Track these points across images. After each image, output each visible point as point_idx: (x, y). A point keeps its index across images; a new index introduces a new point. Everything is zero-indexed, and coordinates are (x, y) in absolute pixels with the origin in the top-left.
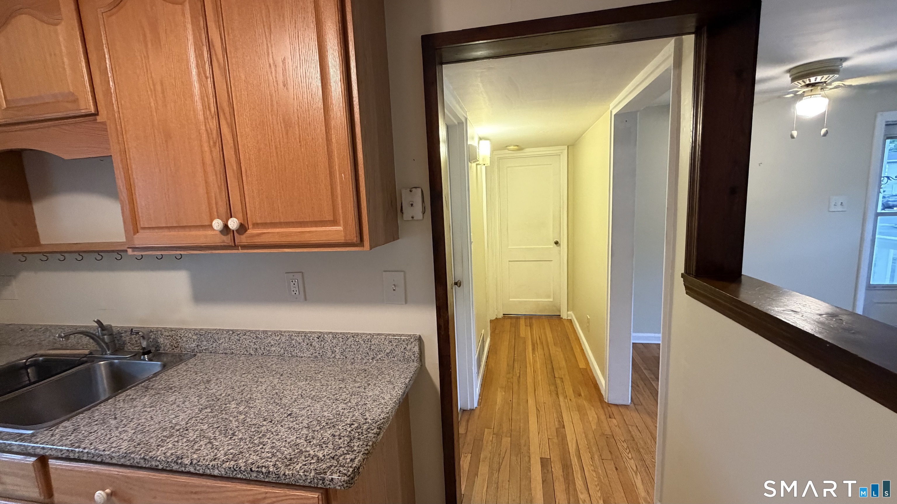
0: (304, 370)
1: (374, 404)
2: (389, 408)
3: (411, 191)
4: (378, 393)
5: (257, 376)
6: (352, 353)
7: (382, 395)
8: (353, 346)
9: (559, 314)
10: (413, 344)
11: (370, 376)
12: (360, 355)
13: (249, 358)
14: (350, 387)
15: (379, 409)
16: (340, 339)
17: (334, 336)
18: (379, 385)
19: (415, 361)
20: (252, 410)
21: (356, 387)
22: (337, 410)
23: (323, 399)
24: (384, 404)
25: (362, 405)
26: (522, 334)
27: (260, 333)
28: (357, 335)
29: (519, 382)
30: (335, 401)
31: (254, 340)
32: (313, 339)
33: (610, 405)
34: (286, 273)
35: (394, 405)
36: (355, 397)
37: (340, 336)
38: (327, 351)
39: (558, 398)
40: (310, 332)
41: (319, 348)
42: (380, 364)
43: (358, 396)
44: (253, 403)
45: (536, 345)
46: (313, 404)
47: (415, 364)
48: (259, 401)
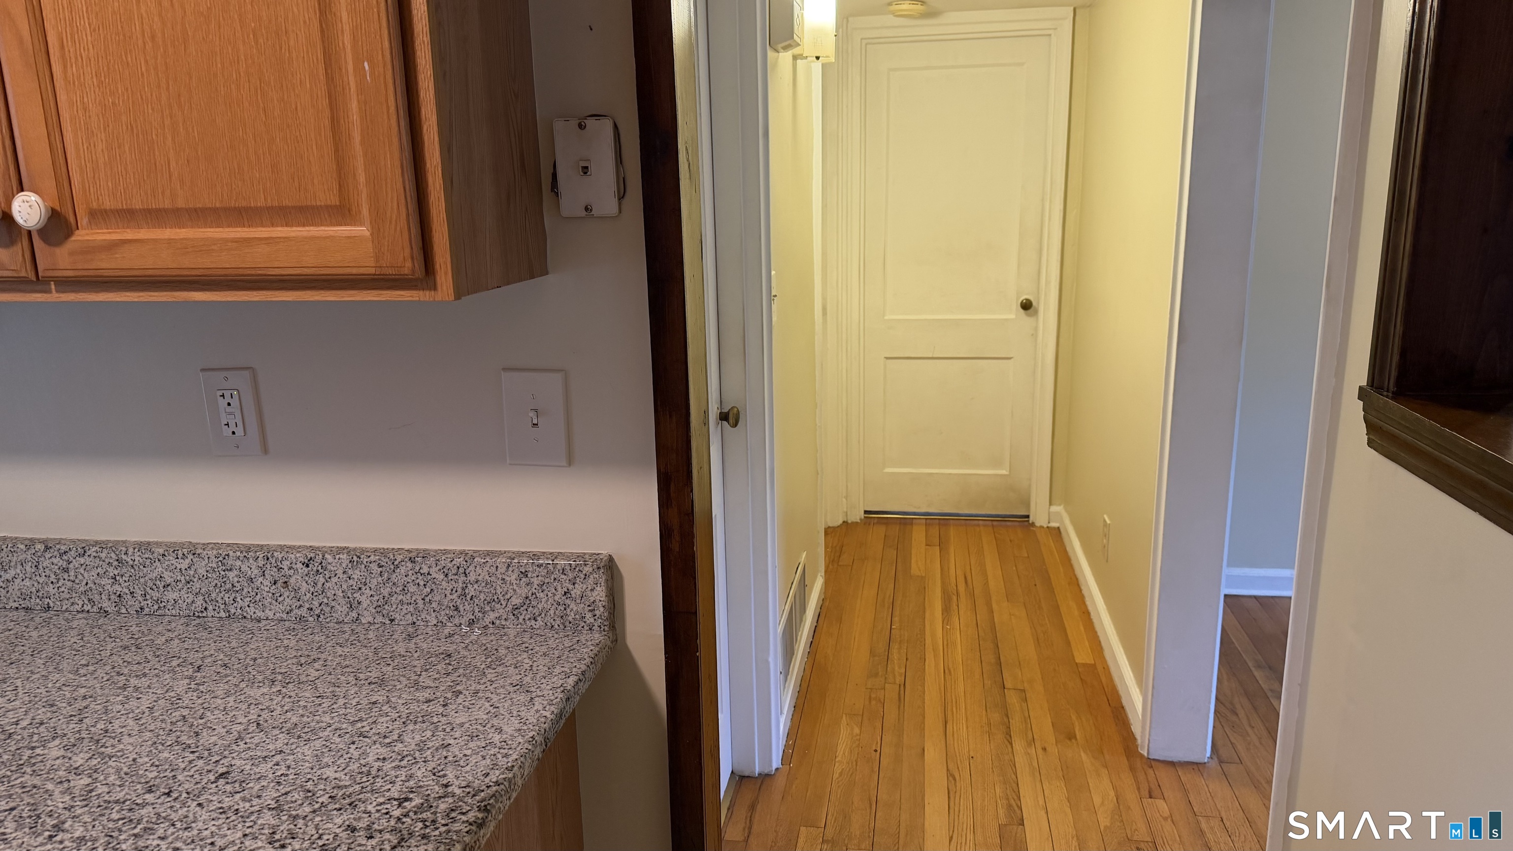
0: (265, 655)
1: (471, 745)
2: (515, 757)
3: (581, 127)
4: (485, 717)
5: (126, 671)
6: (411, 608)
7: (495, 722)
8: (412, 588)
9: (1023, 513)
10: (591, 580)
11: (461, 671)
12: (434, 615)
13: (100, 622)
14: (400, 701)
15: (484, 758)
16: (374, 567)
17: (355, 558)
18: (488, 695)
19: (596, 628)
20: (110, 763)
21: (418, 701)
22: (362, 762)
23: (321, 734)
24: (499, 745)
25: (437, 749)
26: (917, 566)
27: (131, 550)
28: (425, 554)
29: (900, 699)
30: (356, 739)
31: (111, 569)
32: (290, 568)
33: (1153, 763)
34: (203, 370)
35: (530, 747)
36: (417, 727)
37: (372, 558)
38: (333, 604)
39: (1011, 744)
40: (282, 548)
41: (309, 595)
42: (493, 638)
43: (424, 725)
44: (112, 746)
45: (955, 598)
46: (294, 747)
47: (597, 635)
48: (131, 740)
